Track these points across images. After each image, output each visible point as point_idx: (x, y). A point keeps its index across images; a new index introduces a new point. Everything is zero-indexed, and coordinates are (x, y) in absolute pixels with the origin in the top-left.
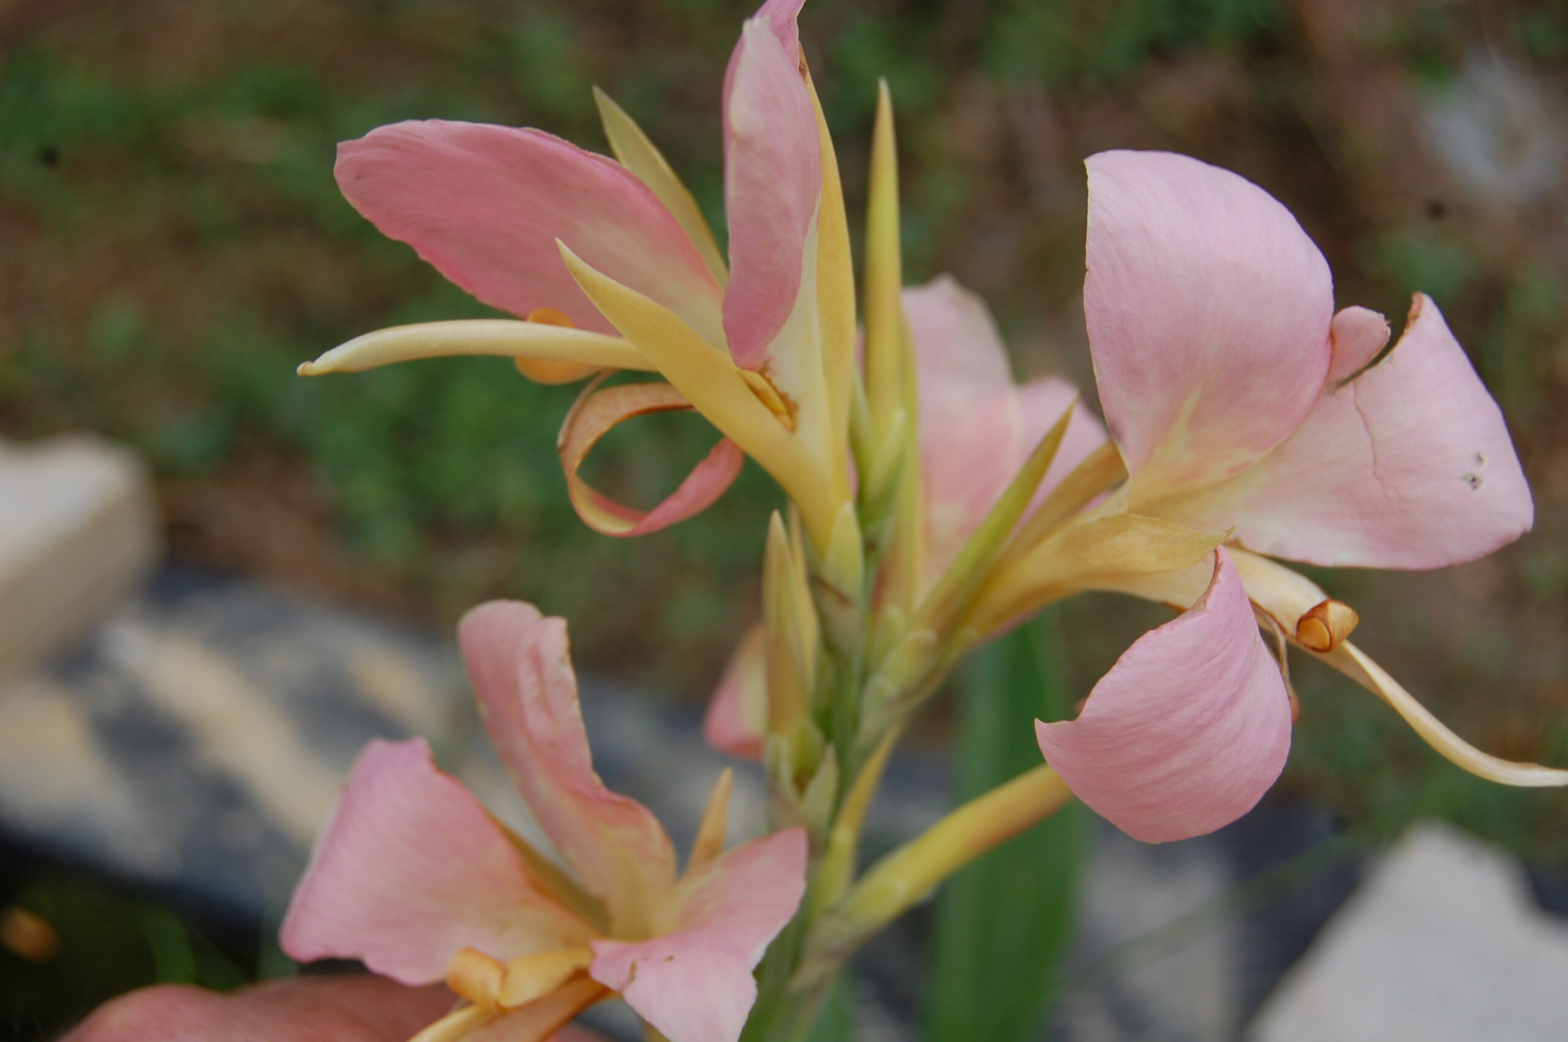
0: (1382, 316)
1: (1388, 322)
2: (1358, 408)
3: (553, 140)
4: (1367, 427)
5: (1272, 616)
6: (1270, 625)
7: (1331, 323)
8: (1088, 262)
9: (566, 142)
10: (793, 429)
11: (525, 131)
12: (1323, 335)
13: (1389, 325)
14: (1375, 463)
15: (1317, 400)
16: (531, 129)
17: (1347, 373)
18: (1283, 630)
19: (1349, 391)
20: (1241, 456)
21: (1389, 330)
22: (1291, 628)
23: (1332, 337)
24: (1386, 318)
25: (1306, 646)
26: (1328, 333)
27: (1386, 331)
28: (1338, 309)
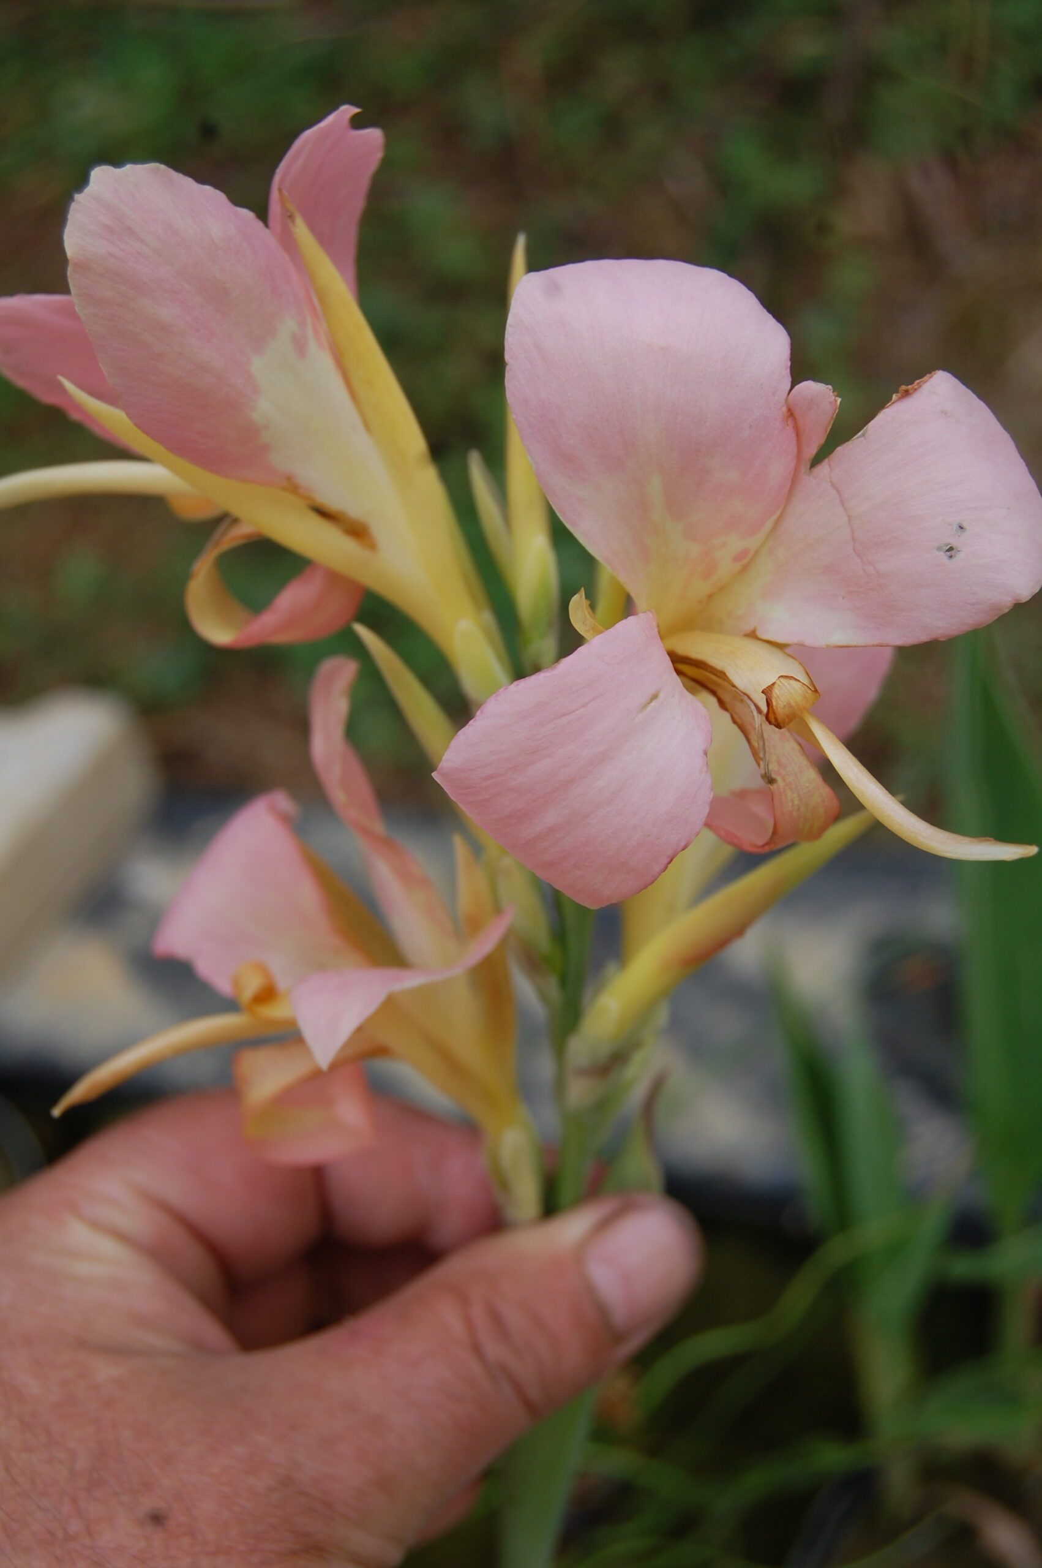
0: (830, 387)
1: (837, 394)
2: (833, 485)
4: (842, 502)
7: (786, 400)
10: (372, 547)
12: (782, 411)
14: (853, 539)
15: (794, 481)
17: (811, 451)
19: (823, 469)
20: (736, 543)
21: (839, 402)
23: (791, 413)
26: (784, 409)
27: (836, 401)
28: (794, 384)
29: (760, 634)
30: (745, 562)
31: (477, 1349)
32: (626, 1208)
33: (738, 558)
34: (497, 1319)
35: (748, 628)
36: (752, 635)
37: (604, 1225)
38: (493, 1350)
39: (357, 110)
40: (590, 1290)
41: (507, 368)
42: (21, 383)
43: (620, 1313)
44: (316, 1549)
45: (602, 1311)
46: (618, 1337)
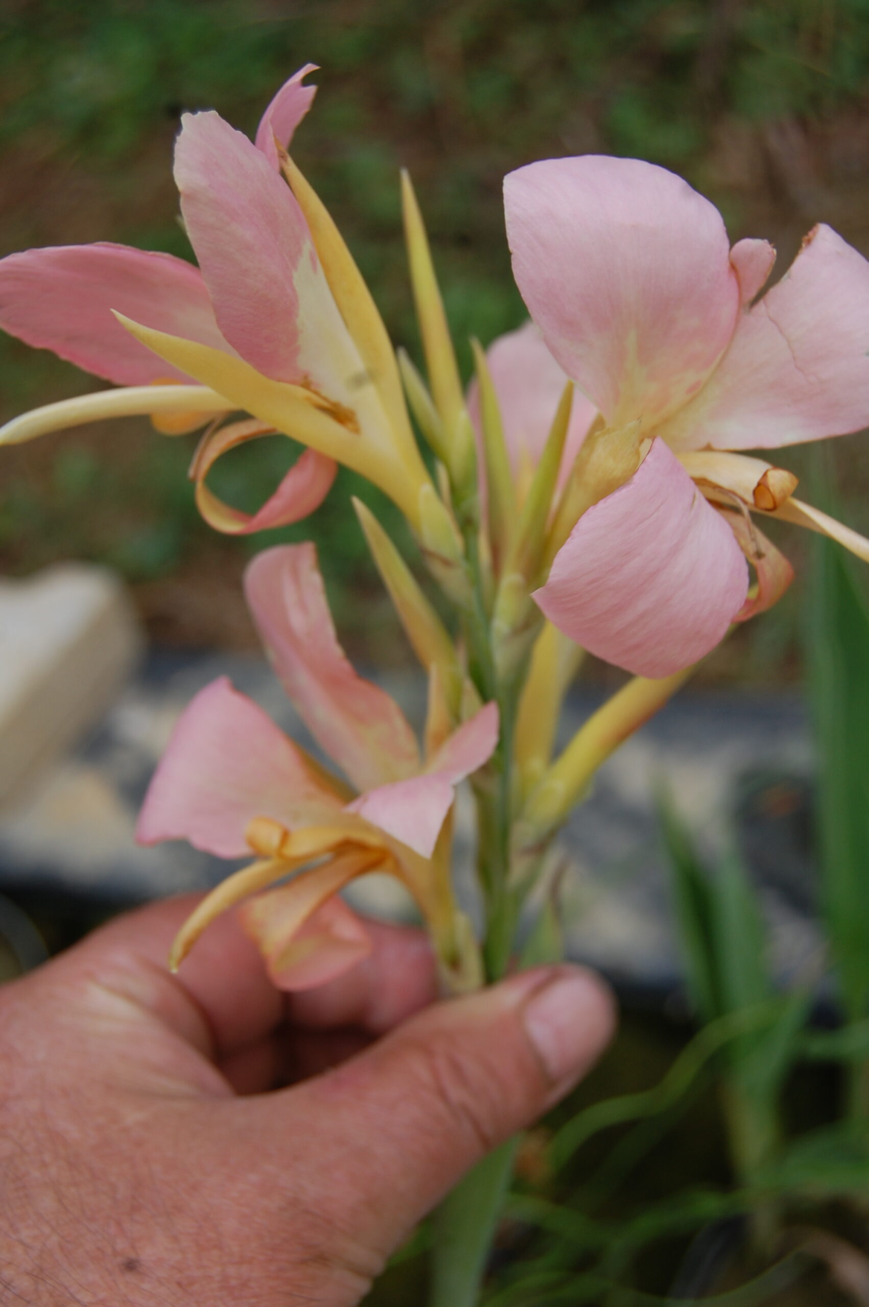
0: (766, 241)
1: (772, 245)
2: (772, 320)
3: (120, 248)
4: (781, 331)
5: (734, 493)
6: (735, 501)
7: (729, 257)
8: (511, 247)
9: (129, 247)
10: (357, 431)
11: (98, 246)
12: (725, 266)
13: (774, 247)
14: (794, 358)
15: (737, 321)
16: (100, 243)
17: (753, 293)
18: (745, 502)
19: (761, 307)
20: (691, 377)
21: (775, 251)
22: (750, 498)
23: (733, 267)
24: (770, 242)
25: (762, 509)
26: (728, 264)
27: (773, 252)
28: (732, 244)
29: (715, 445)
30: (696, 392)
31: (442, 1093)
32: (554, 977)
33: (691, 389)
34: (457, 1069)
35: (703, 443)
36: (708, 448)
37: (539, 990)
38: (456, 1094)
39: (316, 68)
40: (529, 1045)
41: (513, 257)
42: (14, 333)
43: (554, 1064)
44: (321, 1258)
45: (540, 1061)
46: (551, 1083)
